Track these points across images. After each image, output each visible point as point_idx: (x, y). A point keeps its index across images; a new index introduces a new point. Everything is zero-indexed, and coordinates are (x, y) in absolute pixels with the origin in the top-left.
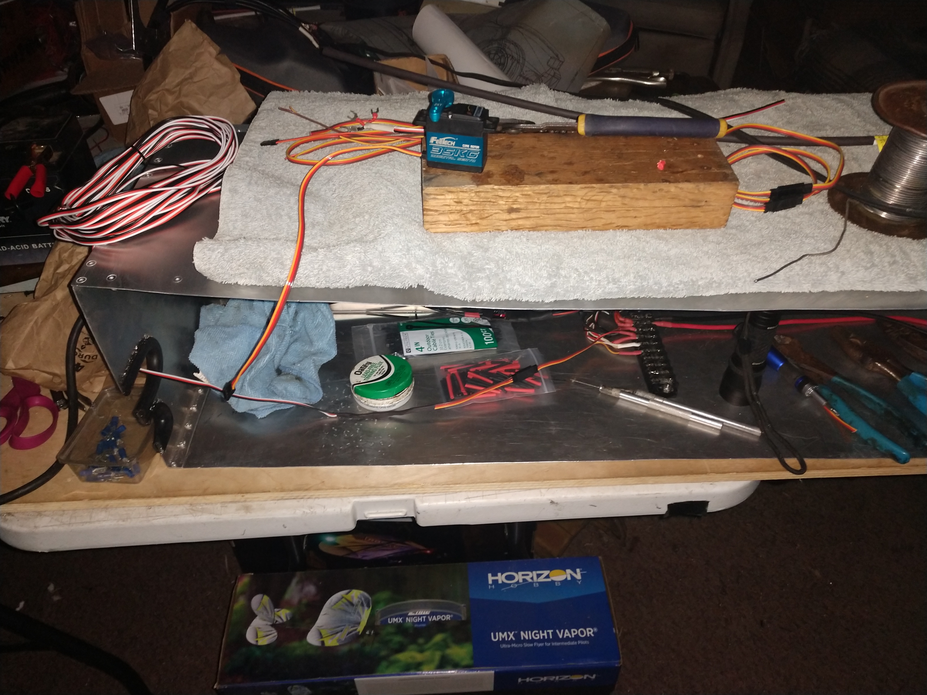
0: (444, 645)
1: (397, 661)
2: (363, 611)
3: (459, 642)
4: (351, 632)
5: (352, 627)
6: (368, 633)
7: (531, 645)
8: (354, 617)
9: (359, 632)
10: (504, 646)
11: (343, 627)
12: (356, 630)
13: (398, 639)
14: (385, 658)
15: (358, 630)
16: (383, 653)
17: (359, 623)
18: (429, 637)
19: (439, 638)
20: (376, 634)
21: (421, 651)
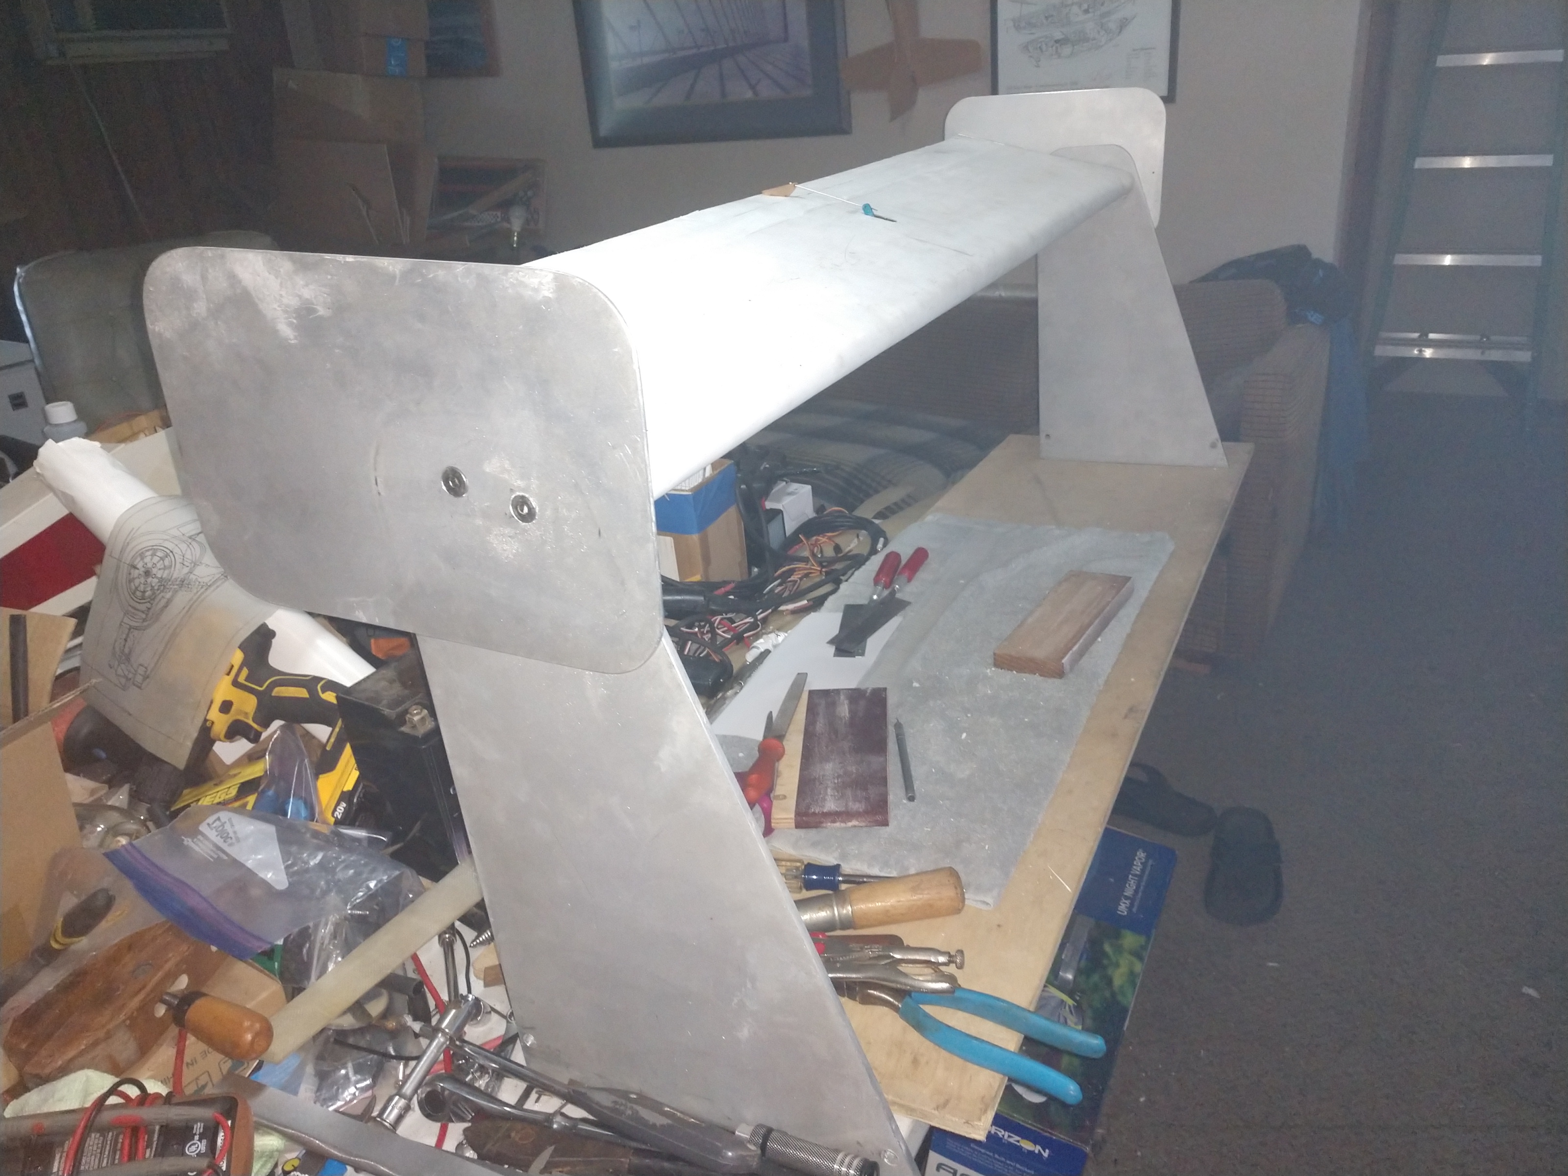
0: (1119, 949)
1: (1122, 987)
2: (1050, 993)
3: (1118, 936)
4: (1071, 1011)
5: (1065, 1008)
6: (1078, 998)
7: (1140, 894)
8: (1053, 1003)
9: (1074, 1005)
10: (1134, 910)
11: (1061, 1015)
12: (1070, 1007)
13: (1096, 978)
14: (1113, 995)
15: (1071, 1005)
16: (1107, 994)
17: (1062, 1001)
18: (1105, 954)
19: (1107, 948)
20: (1083, 992)
21: (1117, 965)
